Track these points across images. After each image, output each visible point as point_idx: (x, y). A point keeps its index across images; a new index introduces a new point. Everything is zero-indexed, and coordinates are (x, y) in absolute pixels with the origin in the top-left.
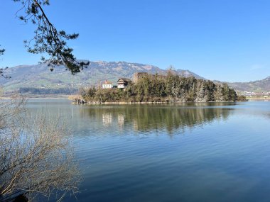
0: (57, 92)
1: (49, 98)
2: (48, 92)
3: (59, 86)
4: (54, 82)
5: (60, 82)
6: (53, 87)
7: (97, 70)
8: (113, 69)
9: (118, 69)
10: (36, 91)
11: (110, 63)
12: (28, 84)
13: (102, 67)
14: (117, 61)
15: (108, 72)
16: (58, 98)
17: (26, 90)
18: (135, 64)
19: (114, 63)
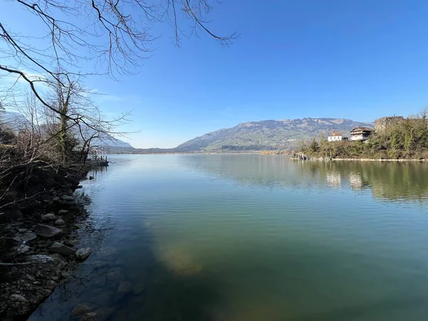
0: (248, 148)
1: (243, 153)
2: (241, 148)
3: (249, 143)
4: (246, 140)
5: (250, 140)
6: (244, 145)
7: (282, 128)
8: (298, 126)
9: (302, 126)
10: (233, 148)
11: (295, 120)
12: (227, 143)
13: (285, 125)
14: (301, 118)
15: (293, 129)
16: (249, 153)
17: (226, 147)
18: (323, 119)
19: (299, 120)
